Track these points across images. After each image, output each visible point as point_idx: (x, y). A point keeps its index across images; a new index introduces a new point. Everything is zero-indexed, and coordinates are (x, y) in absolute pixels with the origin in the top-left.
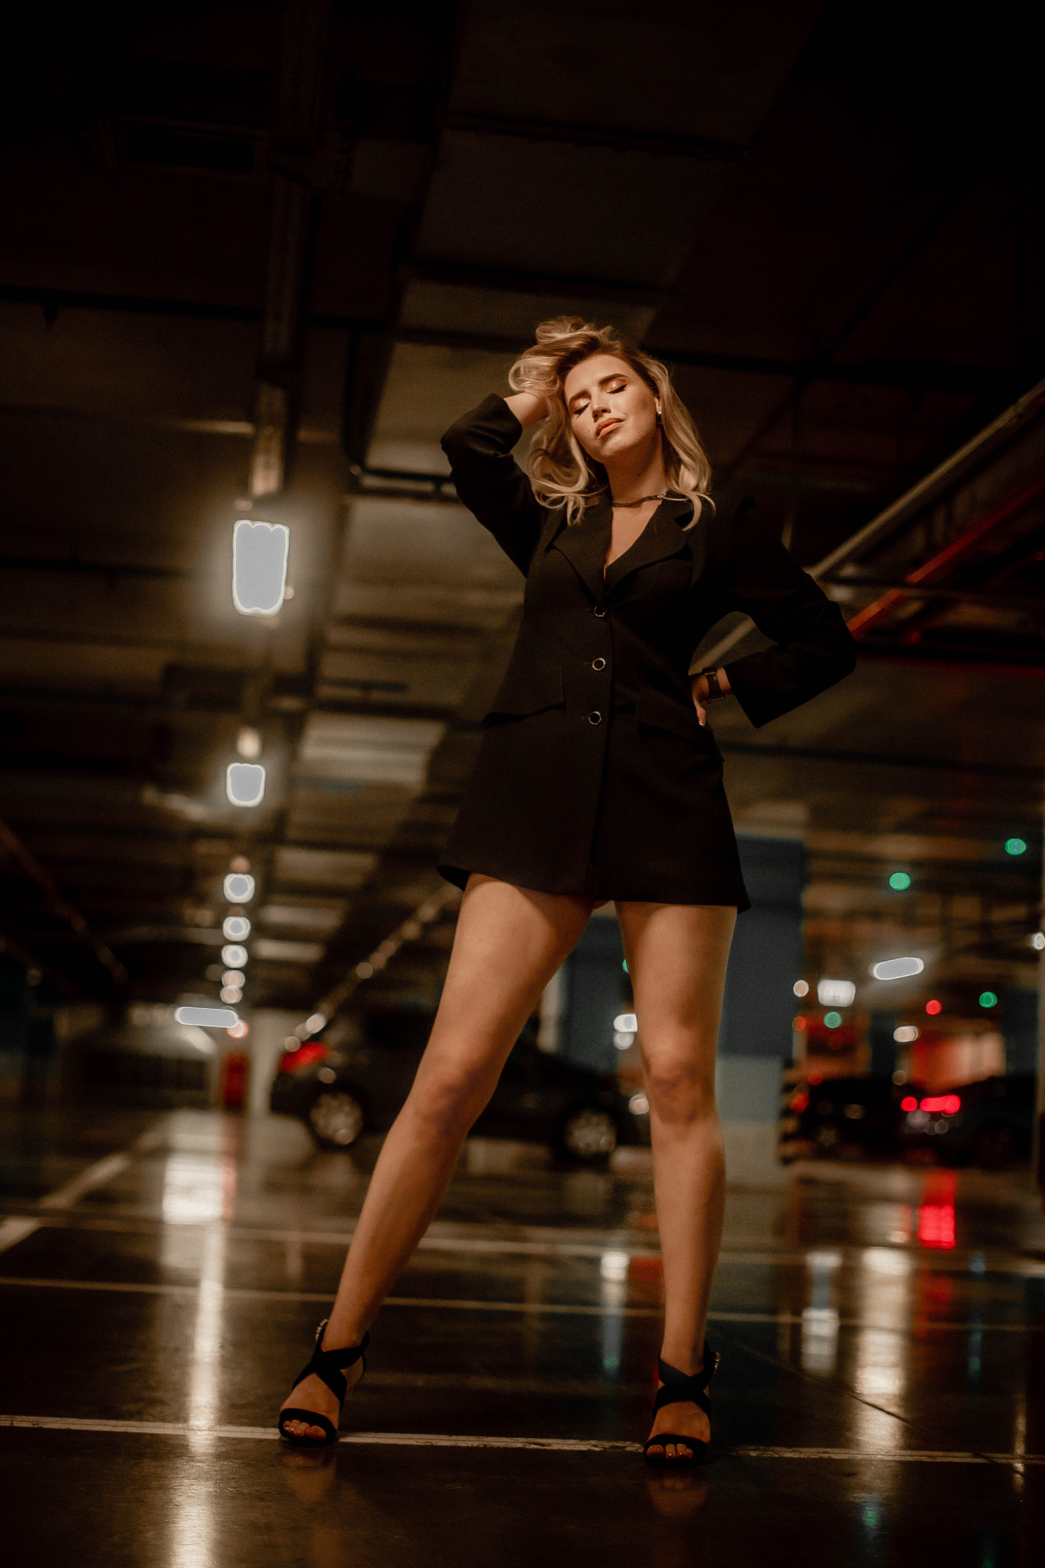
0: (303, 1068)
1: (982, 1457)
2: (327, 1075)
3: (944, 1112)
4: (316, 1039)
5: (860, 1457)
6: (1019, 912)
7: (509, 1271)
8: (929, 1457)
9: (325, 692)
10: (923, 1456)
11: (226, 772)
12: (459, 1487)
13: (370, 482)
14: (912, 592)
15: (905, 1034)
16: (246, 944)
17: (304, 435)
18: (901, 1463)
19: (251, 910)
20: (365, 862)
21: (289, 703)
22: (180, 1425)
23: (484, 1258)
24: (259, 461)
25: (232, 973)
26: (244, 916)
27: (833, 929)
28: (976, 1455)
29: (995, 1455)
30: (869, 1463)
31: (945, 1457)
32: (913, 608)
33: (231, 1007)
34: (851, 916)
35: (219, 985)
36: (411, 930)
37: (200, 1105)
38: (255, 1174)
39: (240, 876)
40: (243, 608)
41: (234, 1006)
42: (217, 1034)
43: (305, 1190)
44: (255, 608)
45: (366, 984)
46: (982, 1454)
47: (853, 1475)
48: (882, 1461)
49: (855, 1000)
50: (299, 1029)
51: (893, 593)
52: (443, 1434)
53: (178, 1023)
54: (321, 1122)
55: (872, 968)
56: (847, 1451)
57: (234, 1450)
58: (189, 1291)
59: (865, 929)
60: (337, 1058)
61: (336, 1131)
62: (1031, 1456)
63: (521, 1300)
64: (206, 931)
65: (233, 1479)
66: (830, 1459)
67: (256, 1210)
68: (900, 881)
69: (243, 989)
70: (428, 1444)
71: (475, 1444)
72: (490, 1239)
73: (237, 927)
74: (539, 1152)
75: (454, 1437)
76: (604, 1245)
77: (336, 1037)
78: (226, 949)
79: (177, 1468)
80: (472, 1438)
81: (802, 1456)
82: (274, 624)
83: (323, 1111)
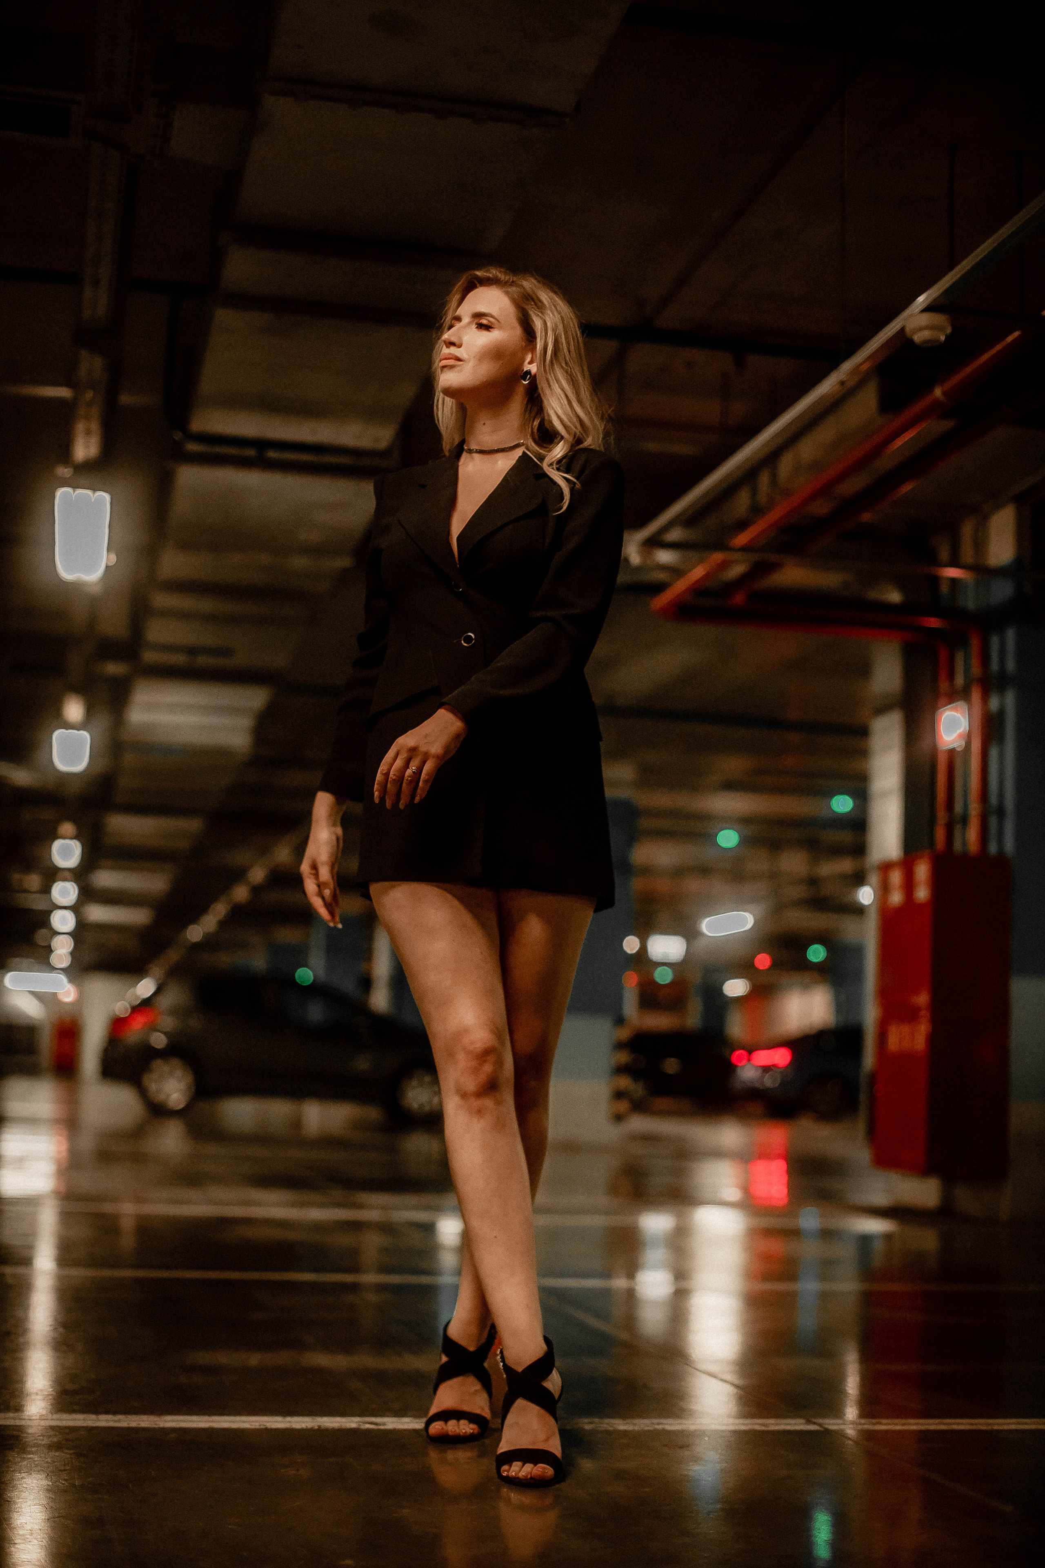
0: (134, 1033)
1: (814, 1423)
2: (159, 1040)
3: (775, 1065)
4: (146, 1004)
5: (692, 1428)
6: (846, 865)
7: (344, 1240)
8: (764, 1425)
9: (150, 656)
10: (757, 1424)
11: (51, 737)
12: (293, 1472)
13: (192, 447)
14: (735, 556)
15: (736, 988)
16: (75, 908)
17: (125, 399)
18: (735, 1432)
19: (80, 875)
20: (193, 825)
21: (113, 668)
22: (11, 1415)
23: (319, 1227)
24: (80, 426)
25: (61, 937)
26: (72, 881)
27: (662, 885)
28: (809, 1422)
29: (827, 1421)
30: (702, 1433)
31: (777, 1424)
32: (736, 571)
33: (61, 972)
34: (679, 872)
35: (49, 950)
36: (241, 893)
37: (31, 1071)
38: (87, 1143)
39: (68, 841)
40: (66, 574)
41: (64, 970)
42: (45, 999)
43: (138, 1159)
44: (78, 575)
45: (197, 947)
46: (816, 1421)
47: (688, 1446)
48: (717, 1431)
49: (686, 955)
50: (129, 993)
51: (718, 557)
52: (277, 1415)
53: (8, 988)
54: (153, 1087)
55: (701, 923)
56: (679, 1421)
57: (67, 1440)
58: (20, 1270)
59: (693, 885)
60: (168, 1022)
61: (168, 1096)
62: (863, 1421)
63: (355, 1269)
64: (35, 896)
65: (65, 1470)
66: (664, 1430)
67: (87, 1182)
68: (728, 838)
69: (73, 954)
70: (262, 1427)
71: (310, 1425)
72: (323, 1205)
73: (64, 892)
74: (373, 1113)
75: (288, 1419)
76: (438, 1209)
77: (167, 1001)
78: (55, 913)
79: (9, 1461)
80: (306, 1419)
81: (636, 1428)
82: (96, 590)
83: (154, 1076)
